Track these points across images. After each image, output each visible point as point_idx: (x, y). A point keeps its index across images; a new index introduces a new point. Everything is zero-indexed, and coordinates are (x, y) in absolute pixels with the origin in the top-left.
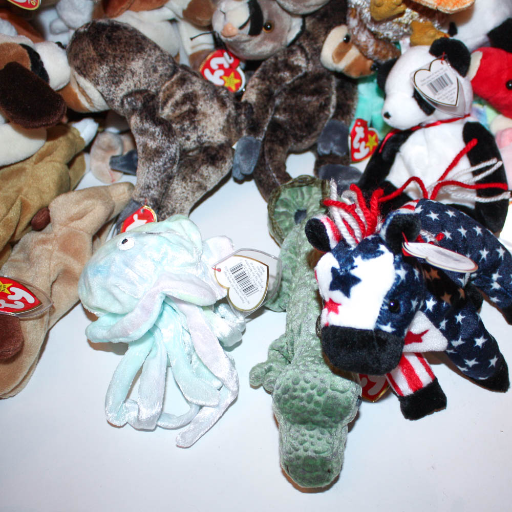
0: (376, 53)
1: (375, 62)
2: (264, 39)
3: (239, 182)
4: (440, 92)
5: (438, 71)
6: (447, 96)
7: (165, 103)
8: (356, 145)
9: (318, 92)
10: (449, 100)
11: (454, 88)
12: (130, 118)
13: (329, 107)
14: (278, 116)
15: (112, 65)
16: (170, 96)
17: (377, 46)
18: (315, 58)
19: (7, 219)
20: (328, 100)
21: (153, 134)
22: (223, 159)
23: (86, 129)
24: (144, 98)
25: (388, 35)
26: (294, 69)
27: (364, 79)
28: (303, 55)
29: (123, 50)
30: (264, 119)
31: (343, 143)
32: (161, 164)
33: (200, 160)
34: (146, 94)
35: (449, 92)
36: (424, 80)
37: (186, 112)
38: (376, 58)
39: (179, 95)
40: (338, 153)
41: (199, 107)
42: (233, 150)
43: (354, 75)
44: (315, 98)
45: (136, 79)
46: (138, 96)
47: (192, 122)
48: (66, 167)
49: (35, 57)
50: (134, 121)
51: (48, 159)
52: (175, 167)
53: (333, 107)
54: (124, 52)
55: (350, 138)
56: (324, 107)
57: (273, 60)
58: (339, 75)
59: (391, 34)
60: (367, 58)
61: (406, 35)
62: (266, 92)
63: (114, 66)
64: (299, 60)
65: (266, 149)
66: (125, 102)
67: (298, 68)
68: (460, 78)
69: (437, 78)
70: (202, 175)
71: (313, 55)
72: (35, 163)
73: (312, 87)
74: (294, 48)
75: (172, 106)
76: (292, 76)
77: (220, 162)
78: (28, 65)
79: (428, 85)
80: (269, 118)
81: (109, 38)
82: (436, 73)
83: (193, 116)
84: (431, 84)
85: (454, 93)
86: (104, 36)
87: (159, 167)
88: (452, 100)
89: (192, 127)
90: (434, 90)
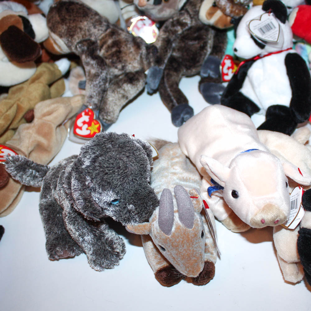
0: (231, 12)
1: (232, 18)
2: (164, 7)
3: (150, 94)
4: (266, 33)
5: (266, 20)
6: (271, 35)
7: (102, 47)
8: (225, 71)
9: (199, 38)
10: (272, 38)
11: (277, 31)
12: (82, 56)
13: (206, 47)
14: (175, 54)
16: (104, 43)
17: (232, 7)
18: (196, 17)
19: (6, 115)
22: (138, 80)
23: (63, 65)
24: (88, 44)
26: (183, 25)
27: (229, 29)
28: (189, 16)
29: (75, 16)
30: (165, 55)
32: (97, 82)
33: (123, 80)
34: (89, 42)
35: (273, 33)
36: (256, 26)
37: (114, 52)
38: (232, 15)
39: (110, 42)
40: (213, 76)
41: (122, 49)
43: (220, 27)
44: (196, 42)
45: (83, 33)
46: (85, 43)
50: (83, 58)
51: (37, 81)
52: (107, 84)
53: (210, 47)
54: (75, 17)
55: (221, 67)
56: (203, 48)
57: (171, 20)
60: (227, 15)
62: (166, 39)
63: (70, 26)
64: (187, 20)
66: (78, 46)
67: (186, 24)
68: (282, 24)
69: (265, 25)
70: (124, 90)
71: (194, 15)
72: (30, 84)
73: (196, 35)
74: (183, 12)
75: (106, 48)
76: (182, 29)
77: (136, 81)
79: (259, 30)
80: (169, 55)
82: (264, 21)
83: (118, 54)
84: (261, 29)
85: (276, 34)
86: (64, 8)
87: (97, 85)
88: (274, 38)
89: (118, 60)
90: (262, 32)
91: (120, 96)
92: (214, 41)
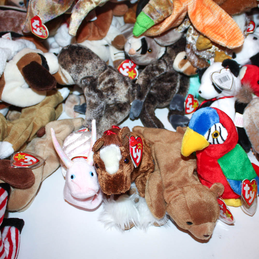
0: (198, 65)
1: (198, 69)
2: (148, 56)
3: (132, 120)
4: (223, 83)
5: (224, 73)
6: (226, 85)
7: (100, 83)
8: (188, 106)
9: (171, 81)
10: (227, 87)
11: (231, 82)
12: (84, 89)
13: (176, 88)
14: (152, 91)
15: (77, 64)
16: (103, 80)
17: (199, 61)
18: (171, 65)
19: (26, 131)
20: (175, 85)
21: (94, 97)
22: (125, 109)
23: (64, 92)
24: (91, 80)
25: (204, 57)
26: (160, 70)
27: (193, 76)
28: (165, 64)
29: (83, 58)
30: (145, 92)
31: (182, 105)
32: (97, 110)
33: (115, 109)
34: (92, 78)
35: (228, 83)
36: (216, 77)
37: (109, 87)
38: (198, 67)
39: (107, 79)
40: (179, 110)
41: (115, 85)
42: (130, 105)
43: (188, 74)
44: (169, 84)
45: (88, 71)
46: (88, 79)
47: (112, 92)
48: (54, 109)
49: (44, 59)
50: (86, 90)
51: (46, 105)
52: (103, 112)
53: (178, 88)
54: (83, 59)
55: (185, 103)
56: (173, 88)
57: (151, 66)
58: (181, 74)
59: (205, 56)
60: (194, 67)
61: (212, 57)
62: (147, 80)
63: (78, 65)
64: (163, 66)
65: (146, 106)
66: (82, 81)
67: (163, 70)
68: (235, 78)
69: (223, 76)
70: (115, 116)
71: (169, 64)
72: (40, 107)
73: (168, 79)
74: (161, 61)
75: (103, 84)
76: (159, 73)
77: (124, 111)
78: (41, 63)
79: (218, 80)
80: (148, 92)
81: (77, 52)
82: (223, 74)
83: (113, 89)
84: (220, 79)
85: (230, 84)
86: (75, 51)
87: (96, 112)
88: (229, 87)
89: (112, 94)
90: (221, 82)
91: (112, 121)
92: (180, 84)
